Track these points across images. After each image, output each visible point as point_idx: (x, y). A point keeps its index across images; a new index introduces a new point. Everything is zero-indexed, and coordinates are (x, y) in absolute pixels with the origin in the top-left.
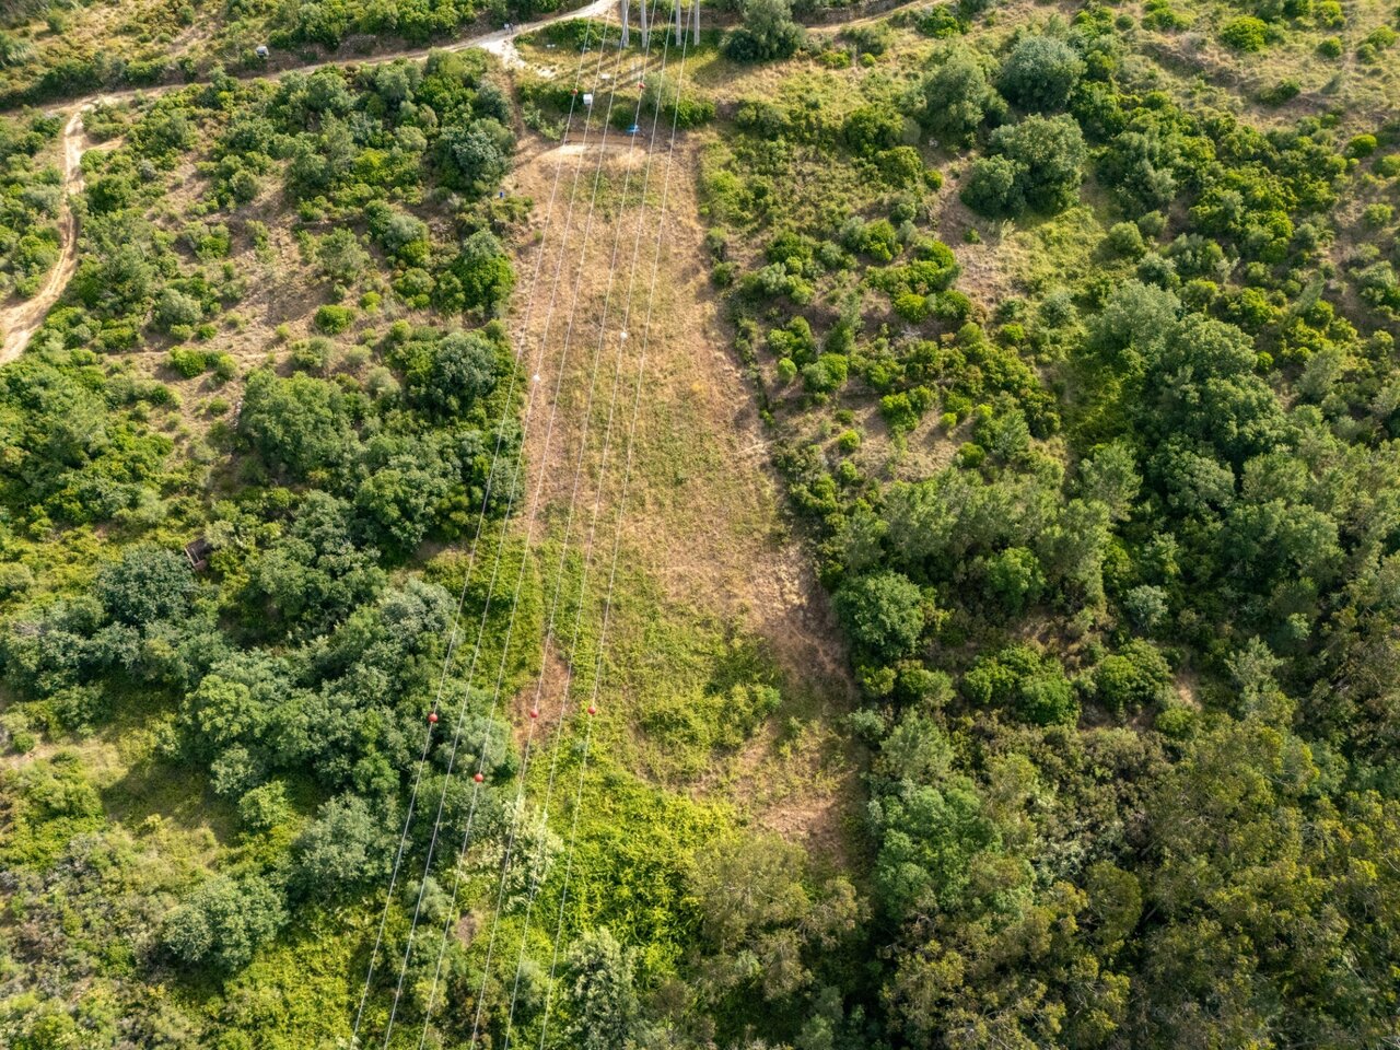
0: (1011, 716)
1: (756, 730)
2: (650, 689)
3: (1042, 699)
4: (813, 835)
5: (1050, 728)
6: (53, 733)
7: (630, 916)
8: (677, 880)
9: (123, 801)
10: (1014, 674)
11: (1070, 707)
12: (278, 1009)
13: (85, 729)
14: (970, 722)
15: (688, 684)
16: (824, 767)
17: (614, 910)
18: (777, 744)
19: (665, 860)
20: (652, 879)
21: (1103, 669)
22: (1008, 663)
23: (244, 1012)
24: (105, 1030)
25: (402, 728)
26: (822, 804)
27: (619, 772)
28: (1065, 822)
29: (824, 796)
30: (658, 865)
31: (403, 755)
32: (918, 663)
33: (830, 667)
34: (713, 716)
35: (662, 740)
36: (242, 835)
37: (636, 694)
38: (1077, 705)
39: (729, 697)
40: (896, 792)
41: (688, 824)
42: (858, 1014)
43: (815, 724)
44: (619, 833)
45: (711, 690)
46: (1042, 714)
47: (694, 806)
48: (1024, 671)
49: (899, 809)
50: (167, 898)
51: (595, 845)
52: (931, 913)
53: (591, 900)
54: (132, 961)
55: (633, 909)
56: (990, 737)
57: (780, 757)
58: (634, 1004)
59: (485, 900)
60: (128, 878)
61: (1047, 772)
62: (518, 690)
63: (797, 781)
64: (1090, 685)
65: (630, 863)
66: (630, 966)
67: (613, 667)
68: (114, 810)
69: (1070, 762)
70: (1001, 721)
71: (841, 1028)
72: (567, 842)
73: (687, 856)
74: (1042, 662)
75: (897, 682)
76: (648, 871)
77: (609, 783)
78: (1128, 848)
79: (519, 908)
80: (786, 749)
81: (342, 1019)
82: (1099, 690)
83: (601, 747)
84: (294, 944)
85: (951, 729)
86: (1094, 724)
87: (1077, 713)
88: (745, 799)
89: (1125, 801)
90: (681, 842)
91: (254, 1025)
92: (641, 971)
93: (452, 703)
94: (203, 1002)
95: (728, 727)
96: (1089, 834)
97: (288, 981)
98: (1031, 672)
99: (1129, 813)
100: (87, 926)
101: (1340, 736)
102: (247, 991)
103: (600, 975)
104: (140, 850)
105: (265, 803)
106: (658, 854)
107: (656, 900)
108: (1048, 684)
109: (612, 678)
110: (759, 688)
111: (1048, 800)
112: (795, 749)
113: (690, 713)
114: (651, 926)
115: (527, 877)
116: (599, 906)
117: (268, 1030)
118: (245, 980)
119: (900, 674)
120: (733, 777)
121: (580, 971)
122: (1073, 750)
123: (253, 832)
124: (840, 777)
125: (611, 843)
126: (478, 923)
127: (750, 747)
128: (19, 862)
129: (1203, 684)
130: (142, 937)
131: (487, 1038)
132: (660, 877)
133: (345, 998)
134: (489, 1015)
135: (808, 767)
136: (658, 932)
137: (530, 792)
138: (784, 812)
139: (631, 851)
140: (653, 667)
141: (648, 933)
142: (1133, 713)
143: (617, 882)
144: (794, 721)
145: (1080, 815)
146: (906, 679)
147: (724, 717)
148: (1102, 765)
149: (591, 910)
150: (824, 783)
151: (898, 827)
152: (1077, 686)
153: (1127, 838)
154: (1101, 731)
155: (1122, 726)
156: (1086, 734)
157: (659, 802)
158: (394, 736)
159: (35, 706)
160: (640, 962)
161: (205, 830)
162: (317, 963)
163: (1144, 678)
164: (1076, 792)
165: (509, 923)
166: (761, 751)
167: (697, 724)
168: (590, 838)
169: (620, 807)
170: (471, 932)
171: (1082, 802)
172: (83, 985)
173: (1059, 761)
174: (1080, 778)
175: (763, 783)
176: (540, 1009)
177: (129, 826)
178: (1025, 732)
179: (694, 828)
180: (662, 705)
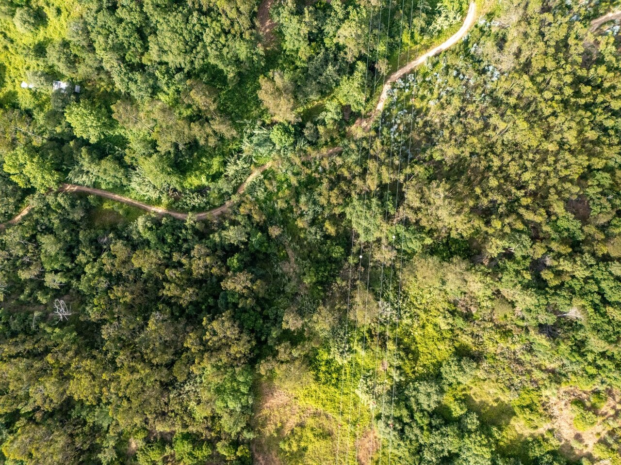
1: (289, 432)
4: (272, 394)
5: (185, 431)
6: (540, 437)
8: (317, 379)
9: (506, 413)
11: (177, 439)
12: (438, 343)
13: (530, 439)
16: (266, 418)
17: (338, 370)
18: (282, 427)
19: (321, 385)
20: (326, 379)
21: (161, 454)
22: (195, 458)
23: (447, 342)
25: (416, 435)
26: (268, 404)
28: (188, 396)
29: (267, 407)
31: (414, 425)
32: (228, 458)
33: (260, 458)
36: (463, 398)
37: (333, 448)
38: (174, 440)
40: (243, 407)
41: (314, 398)
42: (263, 338)
43: (268, 434)
45: (305, 449)
46: (186, 437)
47: (312, 405)
48: (190, 454)
49: (243, 401)
50: (482, 378)
51: (345, 392)
52: (237, 366)
53: (346, 374)
54: (486, 358)
55: (332, 370)
56: (207, 428)
58: (331, 342)
59: (380, 374)
60: (496, 384)
62: (377, 451)
63: (276, 413)
64: (167, 448)
66: (332, 353)
68: (510, 408)
69: (182, 418)
71: (268, 334)
72: (354, 393)
73: (314, 386)
74: (182, 458)
75: (237, 450)
76: (327, 382)
78: (170, 388)
79: (368, 371)
81: (418, 339)
83: (345, 427)
84: (438, 362)
85: (220, 431)
86: (169, 433)
87: (175, 437)
88: (294, 407)
89: (166, 404)
90: (316, 392)
91: (444, 339)
92: (329, 351)
93: (399, 445)
94: (460, 346)
95: (299, 434)
97: (437, 351)
98: (188, 453)
99: (166, 400)
100: (504, 369)
102: (448, 348)
103: (341, 350)
104: (496, 393)
105: (458, 409)
106: (324, 388)
107: (324, 373)
108: (183, 449)
110: (287, 449)
111: (192, 404)
113: (313, 440)
114: (326, 365)
115: (366, 381)
116: (343, 371)
117: (439, 337)
118: (449, 351)
119: (235, 453)
120: (298, 415)
121: (347, 351)
122: (180, 423)
123: (460, 399)
124: (261, 414)
125: (340, 392)
126: (381, 367)
127: (292, 426)
128: (533, 390)
129: (126, 450)
130: (485, 365)
131: (373, 333)
132: (323, 380)
133: (418, 345)
134: (374, 339)
135: (272, 418)
136: (324, 363)
137: (369, 411)
138: (281, 402)
141: (327, 363)
142: (155, 438)
143: (337, 379)
144: (275, 435)
145: (183, 399)
146: (233, 451)
147: (301, 437)
148: (171, 417)
149: (345, 370)
150: (267, 412)
151: (244, 394)
152: (172, 448)
153: (169, 391)
155: (160, 432)
157: (324, 406)
158: (418, 432)
160: (329, 354)
162: (429, 356)
163: (148, 451)
164: (182, 407)
165: (371, 366)
166: (288, 424)
167: (310, 435)
168: (347, 394)
169: (337, 405)
170: (383, 364)
173: (185, 418)
174: (180, 412)
175: (288, 412)
176: (359, 341)
177: (503, 402)
178: (194, 430)
179: (312, 396)
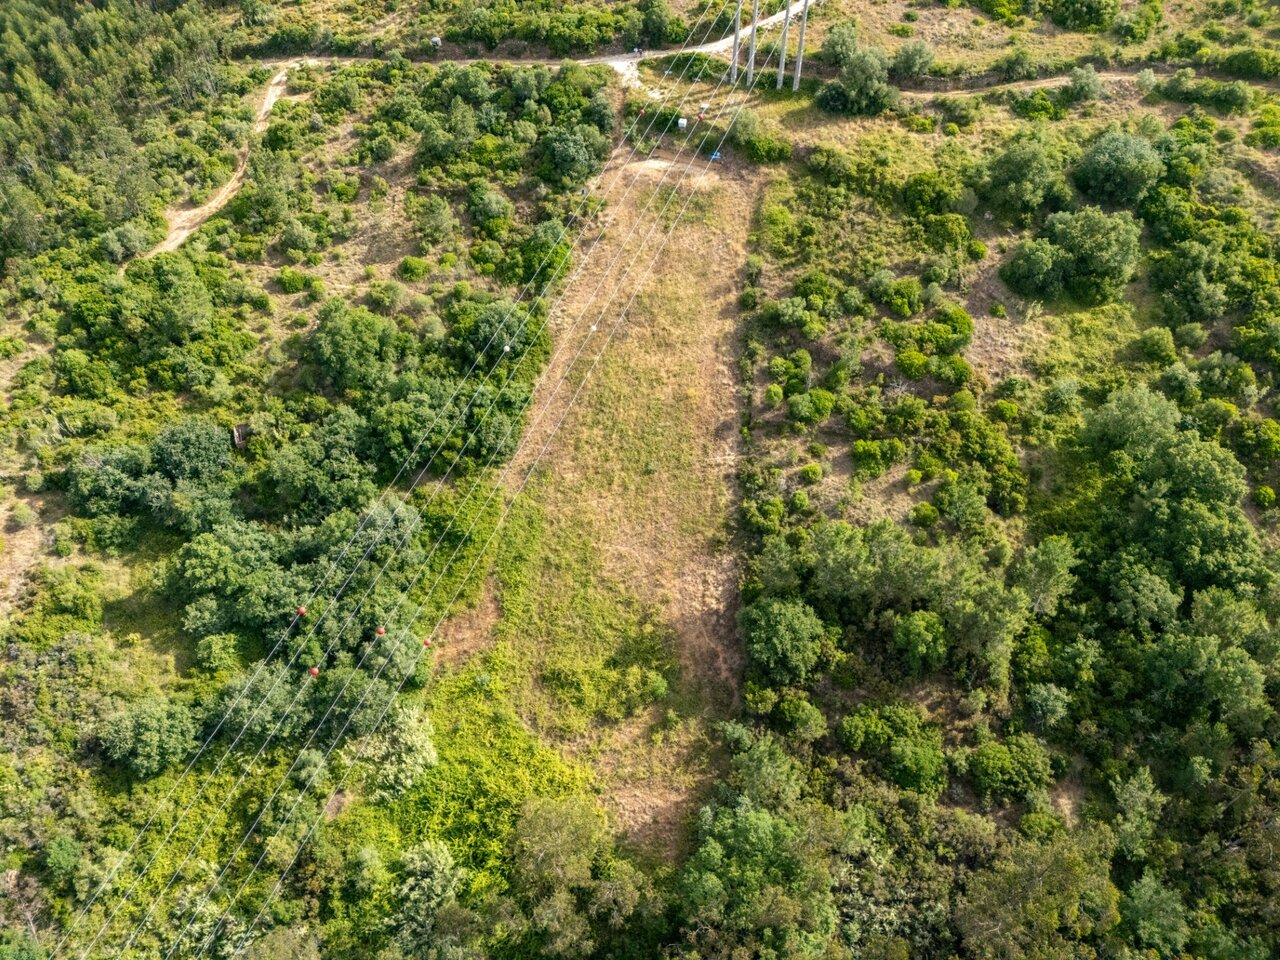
0: (875, 770)
1: (638, 712)
2: (560, 647)
3: (908, 763)
4: (655, 822)
5: (909, 793)
6: (89, 547)
7: (472, 839)
9: (120, 616)
10: (889, 731)
11: (935, 779)
12: (168, 820)
14: (834, 764)
15: (594, 652)
16: (687, 763)
17: (458, 831)
18: (652, 730)
20: (499, 813)
21: (981, 754)
22: (888, 719)
24: (36, 791)
25: (340, 620)
26: (674, 797)
27: (508, 711)
29: (677, 790)
30: (507, 803)
31: (334, 642)
32: (803, 694)
33: (724, 674)
34: (604, 687)
35: (554, 695)
36: (193, 670)
37: (546, 649)
38: (945, 779)
39: (624, 674)
40: (734, 805)
43: (693, 722)
44: (487, 765)
45: (612, 663)
46: (906, 778)
47: (560, 762)
48: (900, 731)
49: (728, 822)
50: (120, 702)
51: (465, 768)
53: (445, 815)
55: (477, 835)
57: (650, 742)
59: (359, 786)
61: (892, 834)
62: (450, 617)
63: (658, 768)
64: (962, 763)
65: (485, 794)
66: (457, 884)
67: (536, 619)
68: (111, 621)
70: (864, 771)
72: (443, 758)
74: (923, 728)
75: (776, 706)
76: (498, 805)
77: (496, 719)
78: (946, 933)
79: (382, 801)
80: (658, 737)
82: (970, 772)
83: (500, 685)
84: (199, 771)
85: (814, 765)
86: (957, 804)
87: (940, 787)
88: (607, 770)
89: (962, 888)
90: (536, 790)
91: (144, 827)
92: (465, 891)
93: (387, 610)
94: (113, 794)
95: (614, 700)
96: (910, 907)
97: (184, 800)
98: (906, 735)
99: (960, 900)
100: (54, 705)
101: (1219, 897)
102: (149, 797)
103: (427, 883)
104: (115, 658)
105: (216, 649)
106: (510, 792)
107: (497, 834)
109: (532, 628)
110: (652, 675)
112: (666, 739)
113: (586, 679)
114: (486, 855)
115: (397, 778)
116: (449, 822)
117: (154, 834)
118: (150, 788)
119: (782, 699)
120: (602, 747)
122: (924, 821)
124: (698, 777)
125: (477, 771)
126: (347, 803)
127: (629, 725)
128: (25, 640)
129: (1088, 800)
130: (87, 728)
132: (506, 813)
133: (221, 830)
134: (323, 884)
135: (672, 760)
138: (637, 793)
139: (490, 783)
140: (569, 628)
141: (483, 861)
142: (999, 805)
143: (471, 807)
145: (909, 886)
146: (785, 705)
147: (613, 692)
148: (947, 844)
149: (443, 824)
150: (682, 777)
151: (721, 838)
152: (949, 762)
153: (951, 924)
154: (960, 813)
155: (984, 814)
156: (944, 811)
157: (530, 748)
159: (80, 522)
160: (467, 884)
161: (170, 658)
162: (211, 793)
163: (1019, 773)
164: (913, 863)
165: (370, 812)
166: (636, 732)
167: (588, 689)
168: (463, 761)
169: (498, 743)
170: (339, 809)
171: (915, 873)
172: (35, 750)
173: (905, 827)
174: (921, 850)
175: (628, 761)
176: (367, 894)
178: (883, 789)
179: (551, 781)
180: (564, 664)
